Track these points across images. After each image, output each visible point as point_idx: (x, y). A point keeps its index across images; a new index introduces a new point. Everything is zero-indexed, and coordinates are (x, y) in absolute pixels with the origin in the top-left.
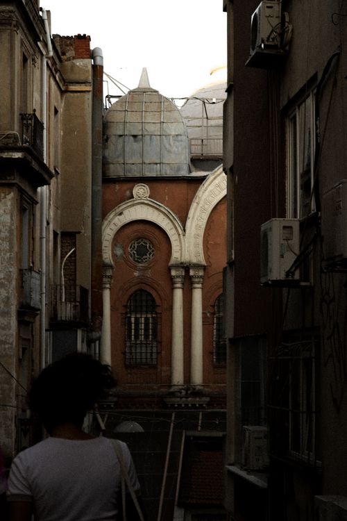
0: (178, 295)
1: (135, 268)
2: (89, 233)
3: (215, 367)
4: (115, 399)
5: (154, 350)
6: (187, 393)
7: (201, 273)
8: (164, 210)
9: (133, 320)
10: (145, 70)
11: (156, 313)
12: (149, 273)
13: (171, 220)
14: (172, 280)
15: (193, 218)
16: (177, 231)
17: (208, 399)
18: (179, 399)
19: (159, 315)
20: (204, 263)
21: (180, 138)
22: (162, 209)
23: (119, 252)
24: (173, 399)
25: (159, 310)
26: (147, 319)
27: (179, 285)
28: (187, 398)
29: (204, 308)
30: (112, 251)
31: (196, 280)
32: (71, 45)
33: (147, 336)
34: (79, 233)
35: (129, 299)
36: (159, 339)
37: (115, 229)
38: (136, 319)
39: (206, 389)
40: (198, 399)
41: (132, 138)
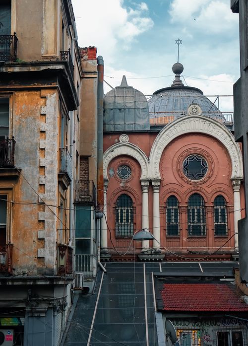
0: (146, 196)
1: (121, 182)
2: (96, 156)
3: (167, 238)
4: (110, 256)
5: (132, 228)
6: (151, 253)
7: (159, 184)
8: (137, 149)
9: (119, 211)
10: (124, 77)
11: (133, 207)
12: (128, 185)
13: (141, 154)
14: (141, 188)
15: (153, 153)
16: (145, 160)
17: (164, 256)
18: (147, 256)
19: (134, 208)
20: (160, 178)
21: (145, 110)
22: (136, 148)
23: (111, 173)
24: (144, 256)
25: (134, 205)
26: (127, 211)
27: (146, 191)
28: (152, 255)
29: (160, 204)
30: (108, 172)
31: (156, 188)
32: (86, 53)
33: (127, 220)
34: (90, 156)
35: (118, 199)
36: (134, 221)
37: (110, 160)
38: (122, 211)
39: (162, 251)
40: (158, 256)
41: (118, 110)
